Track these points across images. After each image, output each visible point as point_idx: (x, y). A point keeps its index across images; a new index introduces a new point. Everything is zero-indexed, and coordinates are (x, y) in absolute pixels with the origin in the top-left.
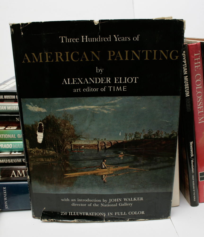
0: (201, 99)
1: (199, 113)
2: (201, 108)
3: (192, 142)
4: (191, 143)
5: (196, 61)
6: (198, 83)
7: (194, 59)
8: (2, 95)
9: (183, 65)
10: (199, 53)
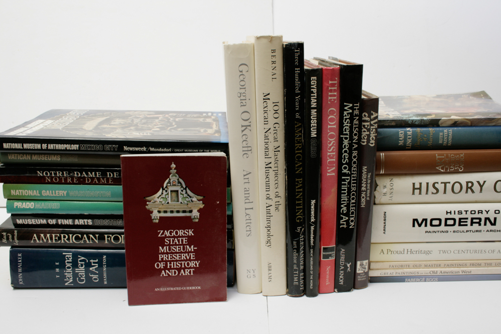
0: (334, 143)
1: (329, 161)
2: (333, 155)
3: (315, 201)
4: (313, 202)
5: (331, 91)
6: (332, 120)
7: (328, 87)
8: (20, 143)
9: (312, 95)
10: (336, 80)
